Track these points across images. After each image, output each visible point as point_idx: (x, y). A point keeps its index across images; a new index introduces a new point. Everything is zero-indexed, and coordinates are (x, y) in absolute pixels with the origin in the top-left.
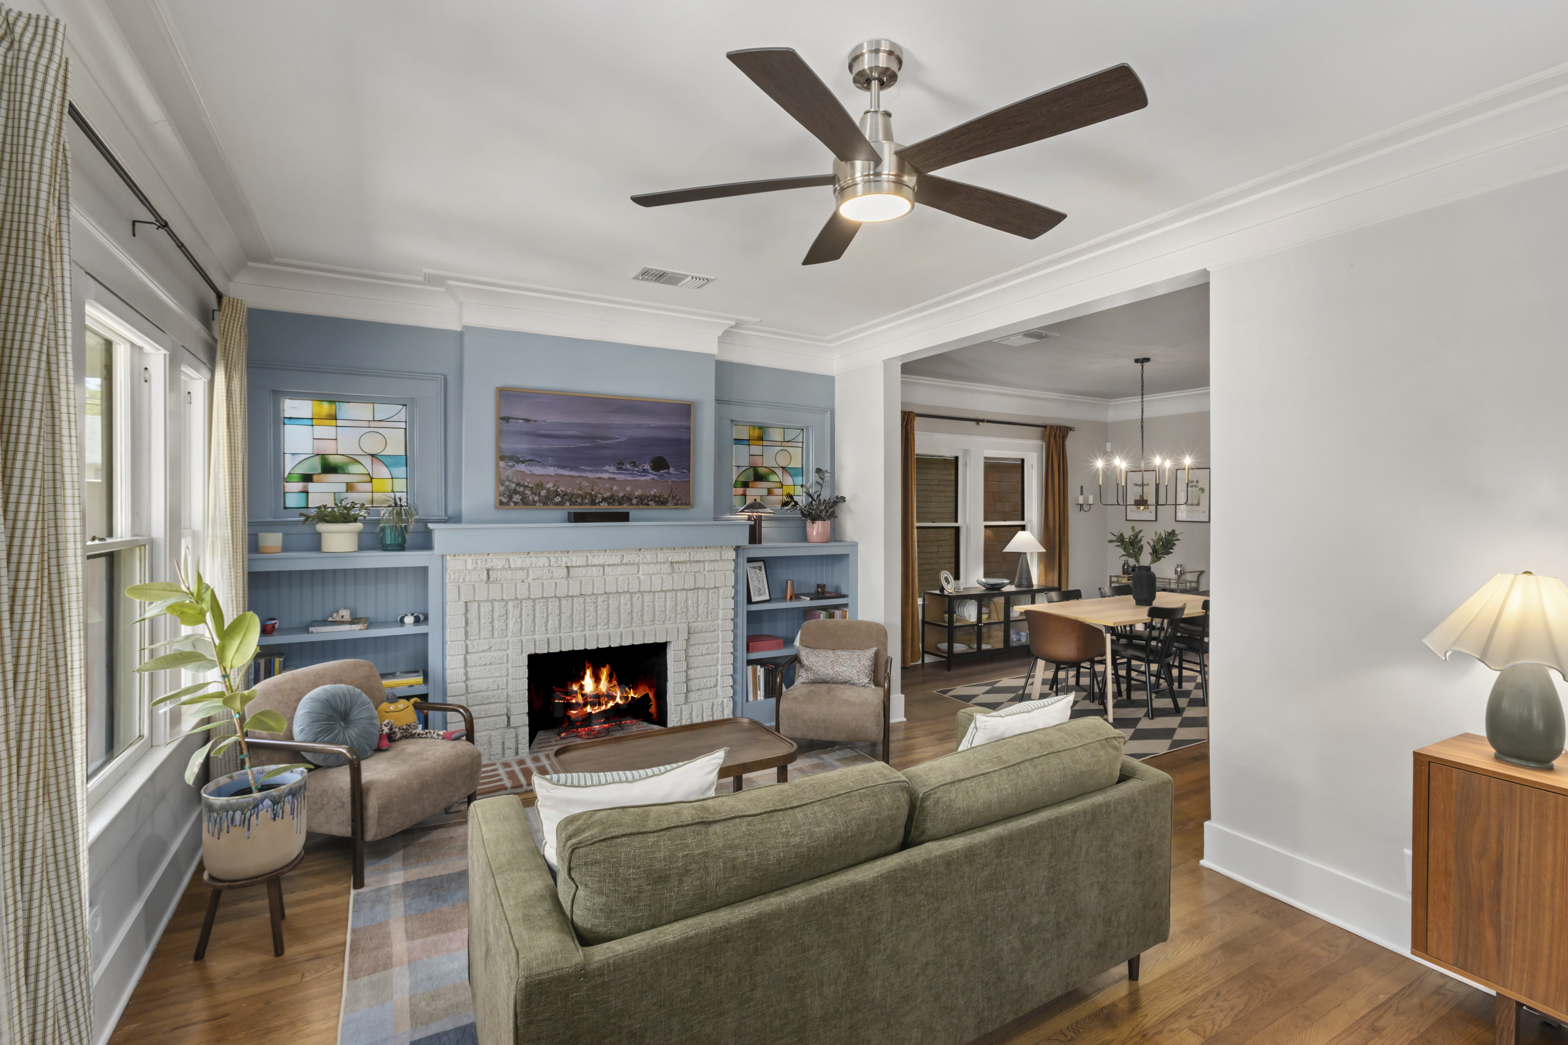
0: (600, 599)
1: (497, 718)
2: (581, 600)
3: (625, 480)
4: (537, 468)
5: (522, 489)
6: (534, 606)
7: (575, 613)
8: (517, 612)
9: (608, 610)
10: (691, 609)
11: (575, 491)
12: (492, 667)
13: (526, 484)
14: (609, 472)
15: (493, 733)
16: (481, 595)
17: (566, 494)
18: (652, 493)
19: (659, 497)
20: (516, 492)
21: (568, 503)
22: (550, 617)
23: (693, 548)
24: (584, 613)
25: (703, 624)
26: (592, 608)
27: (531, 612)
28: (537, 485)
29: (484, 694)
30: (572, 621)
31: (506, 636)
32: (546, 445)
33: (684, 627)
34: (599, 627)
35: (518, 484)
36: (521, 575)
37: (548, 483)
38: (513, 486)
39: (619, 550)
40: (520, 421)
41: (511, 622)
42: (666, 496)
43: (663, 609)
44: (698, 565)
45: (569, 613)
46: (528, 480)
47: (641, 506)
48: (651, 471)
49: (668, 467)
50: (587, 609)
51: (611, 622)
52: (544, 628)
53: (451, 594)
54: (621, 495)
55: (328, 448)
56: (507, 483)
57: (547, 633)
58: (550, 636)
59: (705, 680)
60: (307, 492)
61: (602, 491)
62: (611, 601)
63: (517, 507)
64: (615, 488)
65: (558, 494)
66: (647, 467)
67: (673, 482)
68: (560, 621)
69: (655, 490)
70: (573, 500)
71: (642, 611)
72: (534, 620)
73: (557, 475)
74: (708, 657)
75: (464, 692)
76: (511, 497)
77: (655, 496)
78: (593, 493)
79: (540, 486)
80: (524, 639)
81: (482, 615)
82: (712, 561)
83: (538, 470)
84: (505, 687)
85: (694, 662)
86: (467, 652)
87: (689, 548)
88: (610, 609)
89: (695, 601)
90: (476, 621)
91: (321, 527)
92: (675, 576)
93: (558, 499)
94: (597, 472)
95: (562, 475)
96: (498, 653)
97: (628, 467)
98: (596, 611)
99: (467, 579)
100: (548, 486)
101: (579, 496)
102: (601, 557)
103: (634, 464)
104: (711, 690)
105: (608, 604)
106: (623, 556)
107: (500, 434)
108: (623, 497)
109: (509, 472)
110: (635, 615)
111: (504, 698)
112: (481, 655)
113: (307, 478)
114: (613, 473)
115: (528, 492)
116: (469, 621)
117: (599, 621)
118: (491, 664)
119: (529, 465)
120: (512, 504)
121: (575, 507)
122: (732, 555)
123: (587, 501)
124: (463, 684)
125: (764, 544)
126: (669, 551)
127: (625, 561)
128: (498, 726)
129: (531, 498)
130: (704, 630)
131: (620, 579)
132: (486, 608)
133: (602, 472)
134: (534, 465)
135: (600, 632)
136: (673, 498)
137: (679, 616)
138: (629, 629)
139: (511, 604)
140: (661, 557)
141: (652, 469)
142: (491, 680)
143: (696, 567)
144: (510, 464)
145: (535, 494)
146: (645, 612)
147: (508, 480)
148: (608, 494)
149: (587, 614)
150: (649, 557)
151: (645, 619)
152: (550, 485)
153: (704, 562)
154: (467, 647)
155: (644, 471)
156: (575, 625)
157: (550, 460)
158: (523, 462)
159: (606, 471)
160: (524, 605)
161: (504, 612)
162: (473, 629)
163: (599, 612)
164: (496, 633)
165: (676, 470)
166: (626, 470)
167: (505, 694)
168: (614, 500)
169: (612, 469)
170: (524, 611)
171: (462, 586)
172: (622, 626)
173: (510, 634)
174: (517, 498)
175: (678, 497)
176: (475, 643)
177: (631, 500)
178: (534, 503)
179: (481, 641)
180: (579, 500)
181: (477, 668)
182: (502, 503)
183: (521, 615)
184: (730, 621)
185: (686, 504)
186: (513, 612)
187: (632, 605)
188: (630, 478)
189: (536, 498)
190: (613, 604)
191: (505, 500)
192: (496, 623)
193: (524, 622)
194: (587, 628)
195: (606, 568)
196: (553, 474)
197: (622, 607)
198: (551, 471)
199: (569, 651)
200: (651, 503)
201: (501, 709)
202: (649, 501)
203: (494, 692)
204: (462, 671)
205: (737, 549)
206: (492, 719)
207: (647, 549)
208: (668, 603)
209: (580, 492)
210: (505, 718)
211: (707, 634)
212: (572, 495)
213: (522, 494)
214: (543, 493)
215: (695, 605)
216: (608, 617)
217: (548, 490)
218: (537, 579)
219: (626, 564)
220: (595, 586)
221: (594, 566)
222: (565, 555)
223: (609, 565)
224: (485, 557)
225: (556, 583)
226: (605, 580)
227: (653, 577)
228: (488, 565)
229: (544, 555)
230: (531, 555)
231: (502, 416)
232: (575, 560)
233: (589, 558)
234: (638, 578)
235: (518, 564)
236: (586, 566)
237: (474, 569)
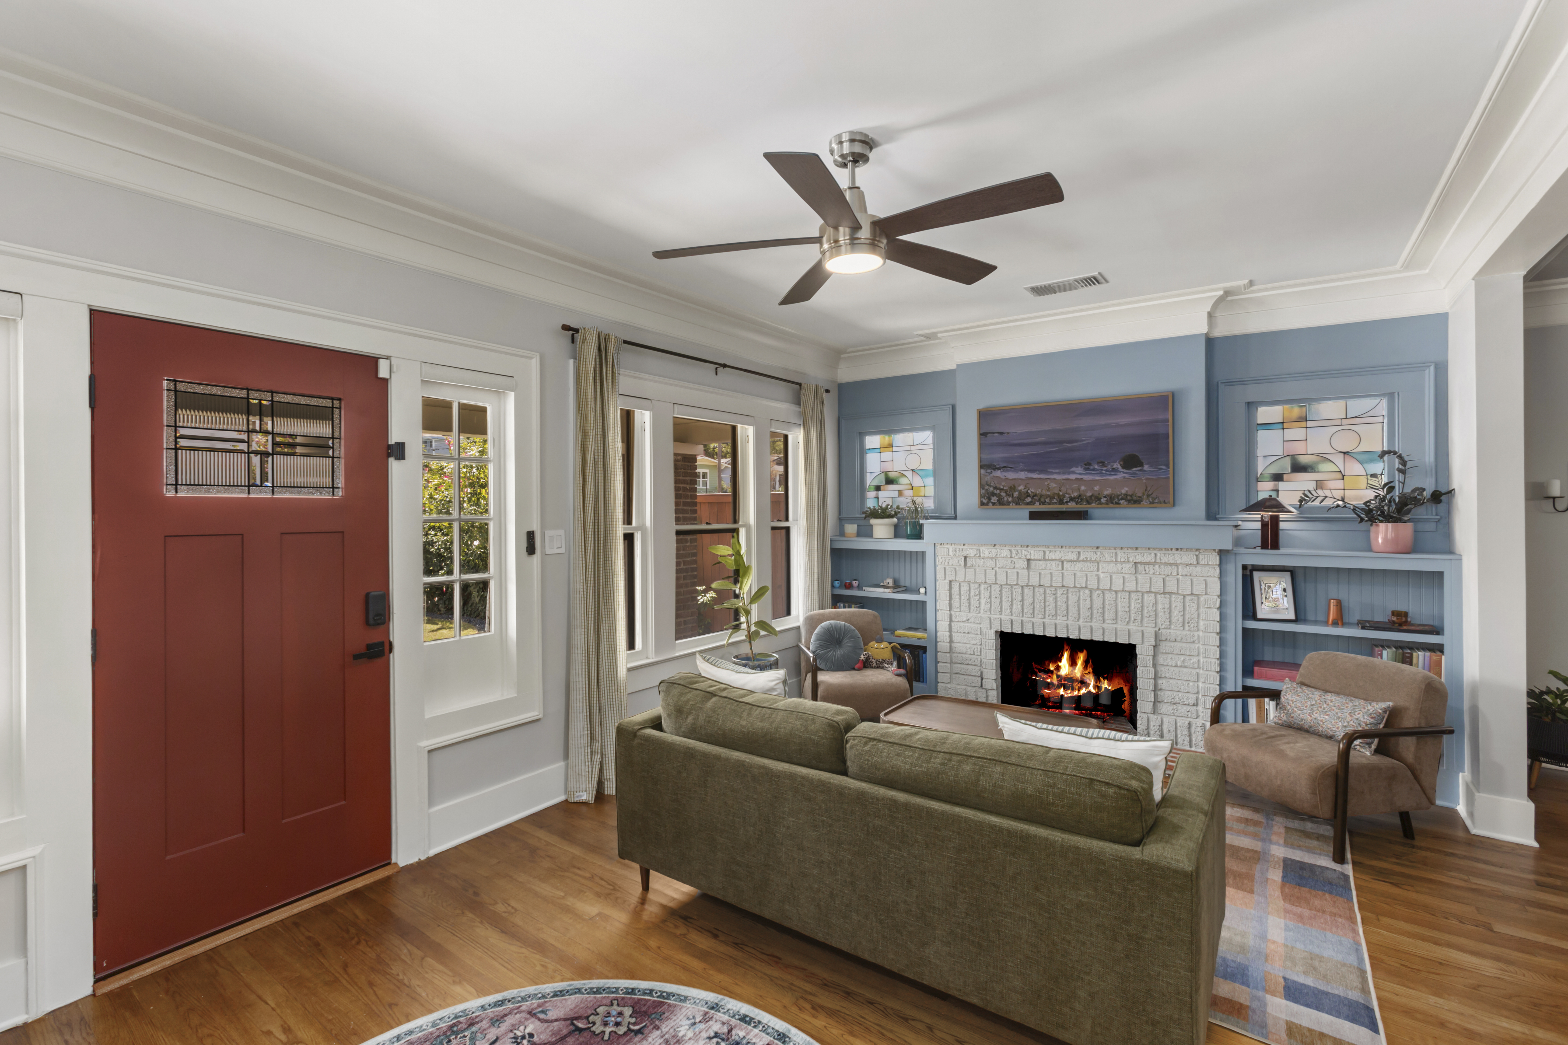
0: (1059, 592)
1: (974, 678)
2: (1041, 590)
3: (1093, 480)
4: (1010, 473)
5: (998, 491)
6: (1001, 591)
7: (1036, 601)
8: (987, 594)
9: (1067, 602)
10: (1161, 614)
11: (1044, 492)
12: (969, 635)
13: (1002, 487)
14: (1077, 473)
15: (969, 689)
16: (960, 576)
17: (1036, 495)
18: (1123, 491)
19: (1131, 496)
20: (993, 494)
21: (1037, 503)
22: (1014, 602)
23: (1160, 549)
24: (1045, 602)
25: (1179, 633)
26: (1051, 599)
27: (998, 596)
28: (1011, 488)
29: (964, 656)
30: (1034, 608)
31: (979, 613)
32: (1017, 452)
33: (1150, 632)
34: (1058, 618)
35: (995, 488)
36: (990, 563)
37: (1019, 486)
38: (992, 489)
39: (1075, 547)
40: (996, 435)
41: (983, 601)
42: (1140, 494)
43: (1127, 610)
44: (1169, 567)
45: (1031, 600)
46: (1003, 484)
47: (1111, 505)
48: (1121, 470)
49: (1141, 465)
50: (1047, 599)
51: (1070, 614)
52: (1009, 611)
53: (940, 574)
54: (1089, 494)
55: (888, 467)
56: (987, 487)
57: (1012, 615)
58: (1013, 618)
59: (1180, 695)
60: (878, 498)
61: (1070, 491)
62: (1070, 595)
63: (995, 507)
64: (1083, 488)
65: (1028, 496)
66: (1117, 465)
67: (1147, 479)
68: (1022, 606)
69: (1126, 489)
70: (1042, 500)
71: (1104, 608)
72: (1001, 602)
73: (1027, 478)
74: (1185, 670)
75: (948, 651)
76: (989, 499)
77: (1126, 495)
78: (1061, 493)
79: (1013, 488)
80: (993, 617)
81: (962, 593)
82: (1187, 565)
83: (1011, 475)
84: (979, 654)
85: (1163, 671)
86: (951, 621)
87: (1154, 549)
88: (1070, 603)
89: (1167, 606)
90: (958, 597)
91: (873, 521)
92: (1139, 577)
93: (1029, 500)
94: (1064, 473)
95: (1032, 478)
96: (974, 625)
97: (1096, 467)
98: (1056, 602)
99: (950, 564)
100: (1020, 488)
101: (1048, 496)
102: (1058, 553)
103: (1103, 464)
104: (1189, 708)
105: (1067, 597)
106: (1079, 553)
107: (981, 447)
108: (1091, 497)
109: (988, 478)
110: (1095, 612)
111: (978, 663)
112: (962, 624)
113: (878, 488)
114: (1080, 474)
115: (1003, 494)
116: (953, 597)
117: (1058, 612)
118: (968, 633)
119: (1004, 471)
120: (990, 504)
121: (1044, 506)
122: (1215, 559)
123: (1055, 501)
124: (948, 644)
125: (1282, 551)
126: (1130, 551)
127: (1081, 558)
128: (974, 685)
129: (1006, 499)
130: (1179, 639)
131: (1078, 574)
132: (965, 588)
133: (1070, 473)
134: (1008, 471)
135: (1058, 622)
136: (1148, 496)
137: (1145, 620)
138: (1089, 624)
139: (983, 586)
140: (1121, 555)
141: (1123, 467)
142: (969, 646)
143: (1168, 570)
144: (989, 471)
145: (1009, 495)
146: (1106, 609)
147: (988, 485)
148: (1076, 494)
149: (1047, 604)
150: (1108, 555)
151: (1106, 616)
152: (1021, 488)
153: (1177, 565)
154: (951, 616)
155: (1114, 470)
156: (1036, 612)
157: (1021, 466)
158: (999, 469)
159: (1074, 473)
160: (993, 589)
161: (977, 593)
162: (956, 604)
163: (1059, 603)
164: (972, 608)
165: (1151, 466)
166: (1094, 470)
167: (979, 659)
168: (1082, 500)
169: (1079, 470)
170: (992, 594)
171: (947, 568)
172: (1081, 620)
173: (982, 611)
174: (994, 499)
175: (1154, 495)
176: (957, 614)
177: (1100, 499)
178: (1008, 503)
179: (962, 613)
180: (1048, 500)
181: (959, 634)
182: (982, 504)
183: (990, 597)
184: (1215, 635)
185: (1165, 503)
186: (985, 594)
187: (1091, 600)
188: (1097, 478)
189: (1010, 499)
190: (1073, 598)
191: (985, 501)
192: (972, 601)
193: (993, 603)
194: (1047, 616)
195: (1065, 563)
196: (1024, 477)
197: (1081, 601)
198: (1023, 475)
199: (1030, 635)
200: (1121, 502)
201: (975, 671)
202: (1119, 500)
203: (972, 656)
204: (948, 634)
205: (1222, 553)
206: (970, 677)
207: (1105, 548)
208: (1133, 604)
209: (1049, 493)
210: (980, 679)
211: (1184, 645)
212: (1041, 496)
213: (999, 496)
214: (1016, 494)
215: (1167, 611)
216: (1067, 609)
217: (1020, 492)
218: (1002, 568)
219: (1083, 561)
220: (1054, 579)
221: (1052, 560)
222: (1025, 548)
223: (1068, 561)
224: (962, 547)
225: (1018, 573)
226: (1063, 574)
227: (1114, 576)
228: (965, 553)
229: (1007, 548)
230: (996, 547)
231: (982, 432)
232: (1035, 554)
233: (1047, 553)
234: (1098, 576)
235: (986, 554)
236: (1045, 559)
237: (955, 555)
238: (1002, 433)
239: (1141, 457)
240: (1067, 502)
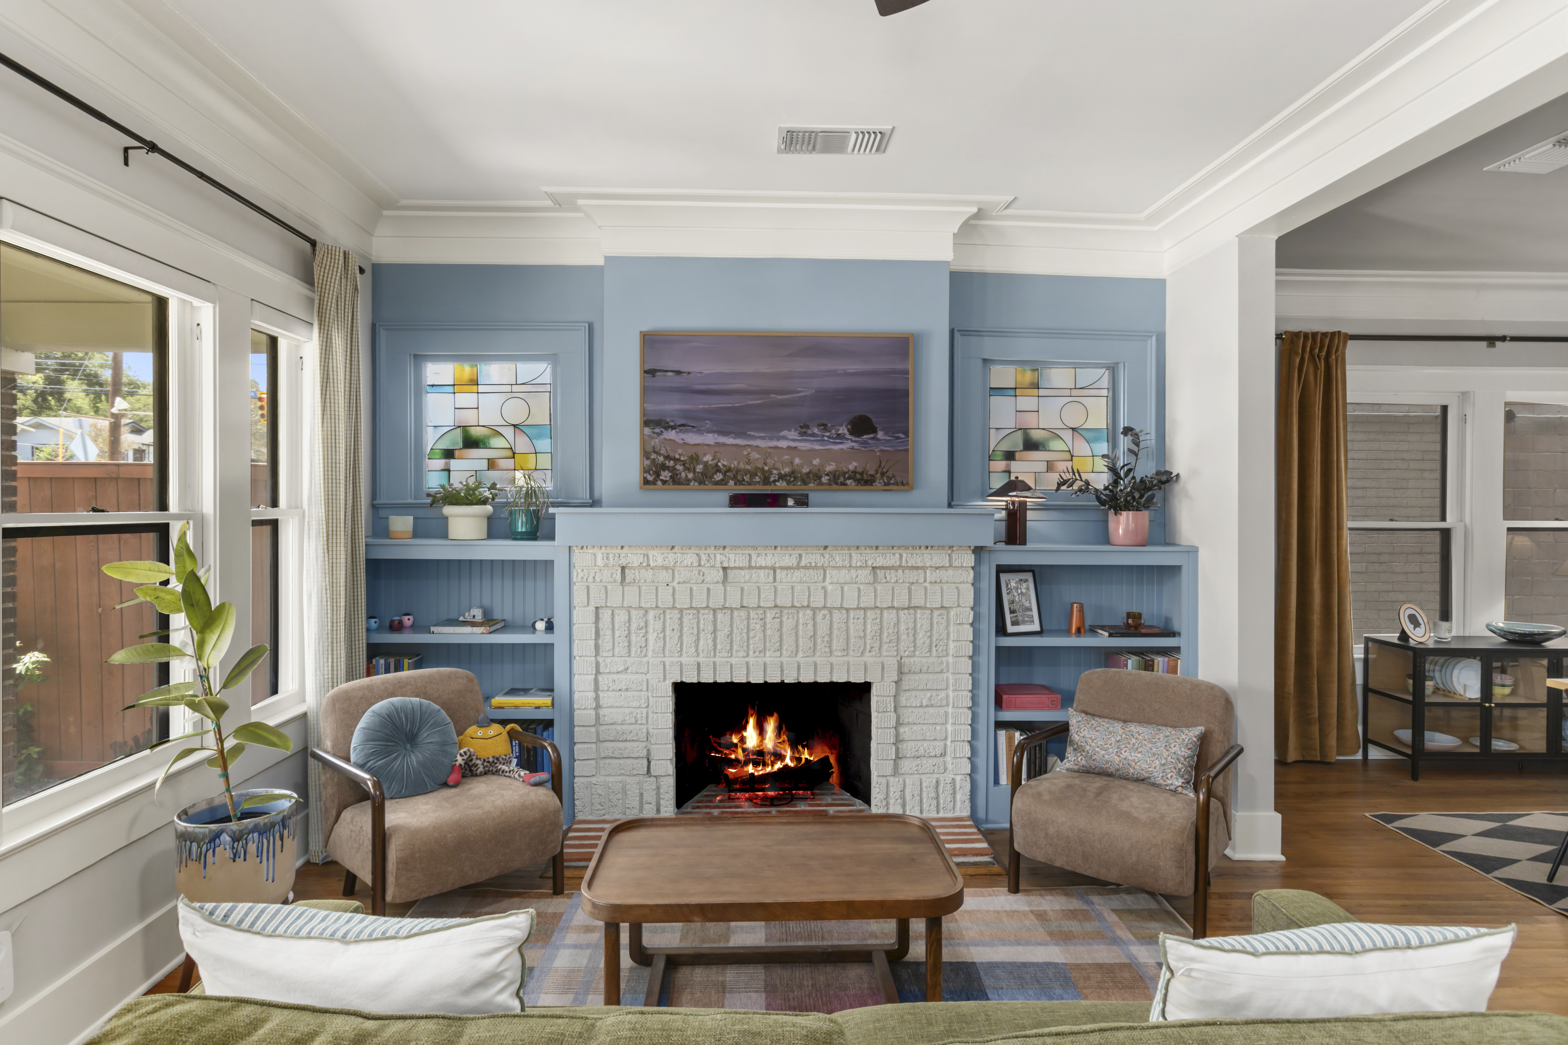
0: (769, 615)
1: (635, 761)
2: (743, 614)
3: (811, 450)
5: (672, 463)
6: (681, 619)
7: (735, 631)
8: (659, 625)
9: (780, 630)
10: (904, 637)
11: (743, 466)
12: (628, 694)
13: (678, 456)
14: (789, 439)
15: (626, 779)
16: (615, 600)
17: (729, 470)
18: (851, 467)
19: (861, 474)
20: (664, 467)
21: (731, 482)
22: (702, 635)
23: (907, 548)
24: (748, 632)
25: (924, 660)
26: (758, 626)
27: (676, 627)
28: (692, 458)
29: (618, 728)
30: (731, 643)
31: (646, 656)
32: (702, 404)
33: (892, 663)
34: (768, 654)
35: (668, 457)
36: (665, 576)
37: (706, 455)
38: (662, 459)
39: (795, 547)
40: (670, 374)
41: (652, 637)
42: (872, 472)
43: (862, 634)
44: (915, 572)
45: (727, 631)
46: (680, 451)
47: (834, 487)
48: (848, 436)
49: (874, 431)
50: (752, 626)
51: (785, 647)
52: (693, 649)
53: (579, 597)
54: (805, 470)
55: (469, 418)
56: (654, 456)
57: (698, 655)
58: (700, 660)
59: (926, 744)
60: (449, 470)
61: (779, 465)
62: (784, 619)
63: (666, 486)
64: (797, 461)
65: (718, 470)
66: (843, 430)
67: (882, 451)
68: (714, 640)
69: (855, 464)
71: (830, 635)
72: (681, 637)
73: (717, 444)
74: (932, 710)
75: (592, 722)
76: (658, 474)
77: (855, 472)
78: (766, 468)
79: (695, 459)
80: (668, 661)
81: (617, 626)
82: (937, 568)
84: (644, 721)
85: (908, 715)
86: (598, 672)
87: (900, 548)
88: (784, 630)
89: (911, 625)
90: (609, 632)
91: (448, 510)
92: (879, 587)
93: (719, 477)
94: (771, 439)
95: (724, 445)
96: (636, 676)
97: (816, 431)
98: (764, 631)
99: (598, 579)
100: (706, 459)
101: (747, 472)
102: (771, 556)
103: (824, 427)
104: (935, 760)
105: (781, 622)
106: (802, 556)
108: (808, 474)
109: (657, 442)
110: (819, 641)
111: (643, 736)
112: (615, 677)
113: (449, 454)
114: (794, 440)
115: (680, 467)
116: (601, 633)
117: (768, 644)
118: (627, 690)
120: (659, 483)
122: (969, 559)
123: (757, 479)
124: (594, 713)
125: (1030, 546)
126: (869, 551)
127: (804, 564)
128: (635, 772)
129: (683, 475)
130: (924, 669)
131: (798, 588)
132: (621, 617)
133: (779, 438)
134: (687, 431)
135: (768, 660)
136: (883, 474)
137: (885, 647)
138: (811, 659)
139: (651, 614)
140: (858, 559)
141: (851, 433)
142: (626, 711)
143: (913, 576)
145: (688, 469)
146: (834, 636)
147: (655, 452)
148: (787, 470)
149: (752, 634)
150: (840, 558)
151: (834, 647)
152: (708, 458)
153: (924, 568)
154: (598, 665)
155: (839, 436)
156: (735, 648)
157: (708, 424)
159: (785, 438)
160: (668, 616)
161: (643, 624)
162: (606, 643)
163: (769, 632)
164: (633, 649)
165: (886, 434)
166: (813, 435)
167: (644, 731)
168: (795, 478)
169: (793, 434)
170: (667, 625)
171: (592, 586)
172: (800, 654)
173: (650, 653)
174: (665, 475)
175: (890, 474)
176: (608, 660)
177: (820, 478)
178: (687, 482)
179: (615, 659)
181: (611, 694)
182: (646, 482)
183: (664, 630)
184: (967, 659)
185: (903, 484)
186: (654, 625)
187: (814, 625)
188: (817, 447)
189: (690, 476)
190: (788, 623)
191: (650, 478)
192: (633, 638)
193: (668, 638)
194: (751, 653)
195: (778, 571)
196: (712, 443)
197: (801, 627)
199: (726, 683)
200: (849, 482)
201: (640, 749)
202: (845, 479)
203: (631, 727)
204: (592, 695)
205: (980, 551)
206: (629, 762)
207: (837, 547)
208: (869, 626)
209: (748, 467)
210: (645, 762)
211: (931, 676)
212: (738, 471)
213: (672, 470)
214: (700, 468)
215: (911, 632)
216: (781, 641)
217: (706, 464)
218: (684, 582)
219: (805, 567)
220: (762, 596)
221: (761, 568)
222: (721, 551)
223: (781, 568)
224: (619, 551)
225: (708, 589)
226: (775, 588)
227: (846, 588)
228: (623, 562)
229: (693, 550)
230: (676, 550)
231: (647, 368)
232: (735, 559)
233: (754, 557)
234: (823, 588)
235: (660, 562)
236: (750, 567)
237: (606, 565)
238: (678, 373)
239: (874, 420)
240: (775, 481)
